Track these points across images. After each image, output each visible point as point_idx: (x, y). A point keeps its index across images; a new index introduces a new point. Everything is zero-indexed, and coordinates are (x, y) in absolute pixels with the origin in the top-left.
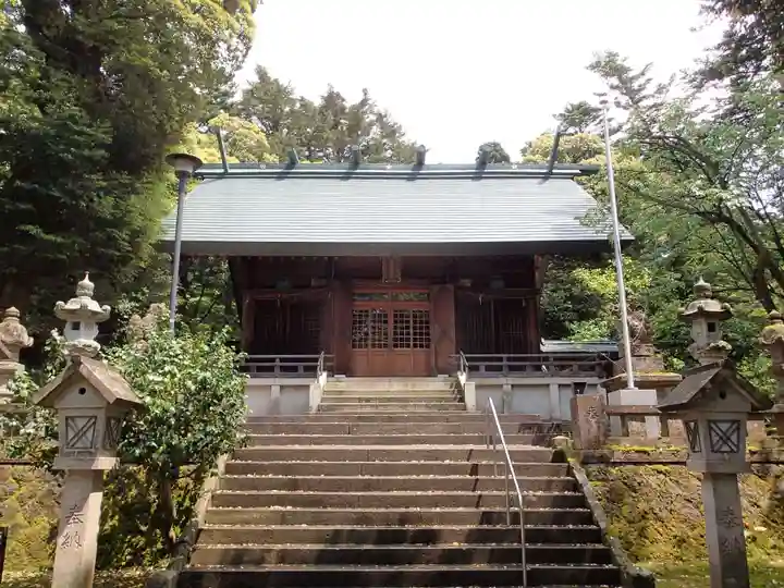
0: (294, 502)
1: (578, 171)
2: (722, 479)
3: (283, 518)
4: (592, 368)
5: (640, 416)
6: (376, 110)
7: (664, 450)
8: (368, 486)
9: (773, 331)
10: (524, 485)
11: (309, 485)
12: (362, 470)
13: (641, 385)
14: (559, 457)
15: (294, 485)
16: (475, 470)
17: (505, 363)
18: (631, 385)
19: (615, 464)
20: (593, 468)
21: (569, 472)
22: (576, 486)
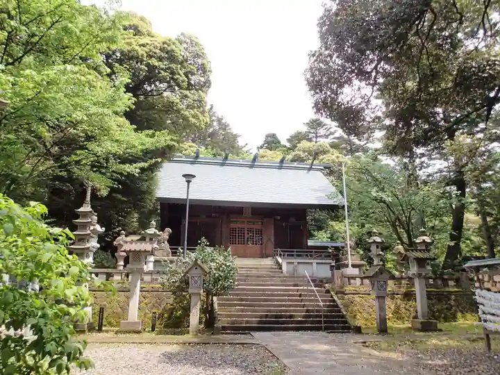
0: (244, 305)
1: (322, 168)
2: (380, 298)
3: (242, 310)
4: (329, 256)
5: (354, 278)
6: (216, 115)
7: (362, 289)
8: (267, 300)
9: (398, 249)
10: (323, 301)
11: (247, 300)
12: (262, 295)
13: (354, 266)
14: (328, 292)
15: (242, 300)
16: (300, 296)
17: (295, 253)
18: (350, 266)
19: (346, 294)
20: (339, 295)
21: (332, 297)
22: (334, 301)
